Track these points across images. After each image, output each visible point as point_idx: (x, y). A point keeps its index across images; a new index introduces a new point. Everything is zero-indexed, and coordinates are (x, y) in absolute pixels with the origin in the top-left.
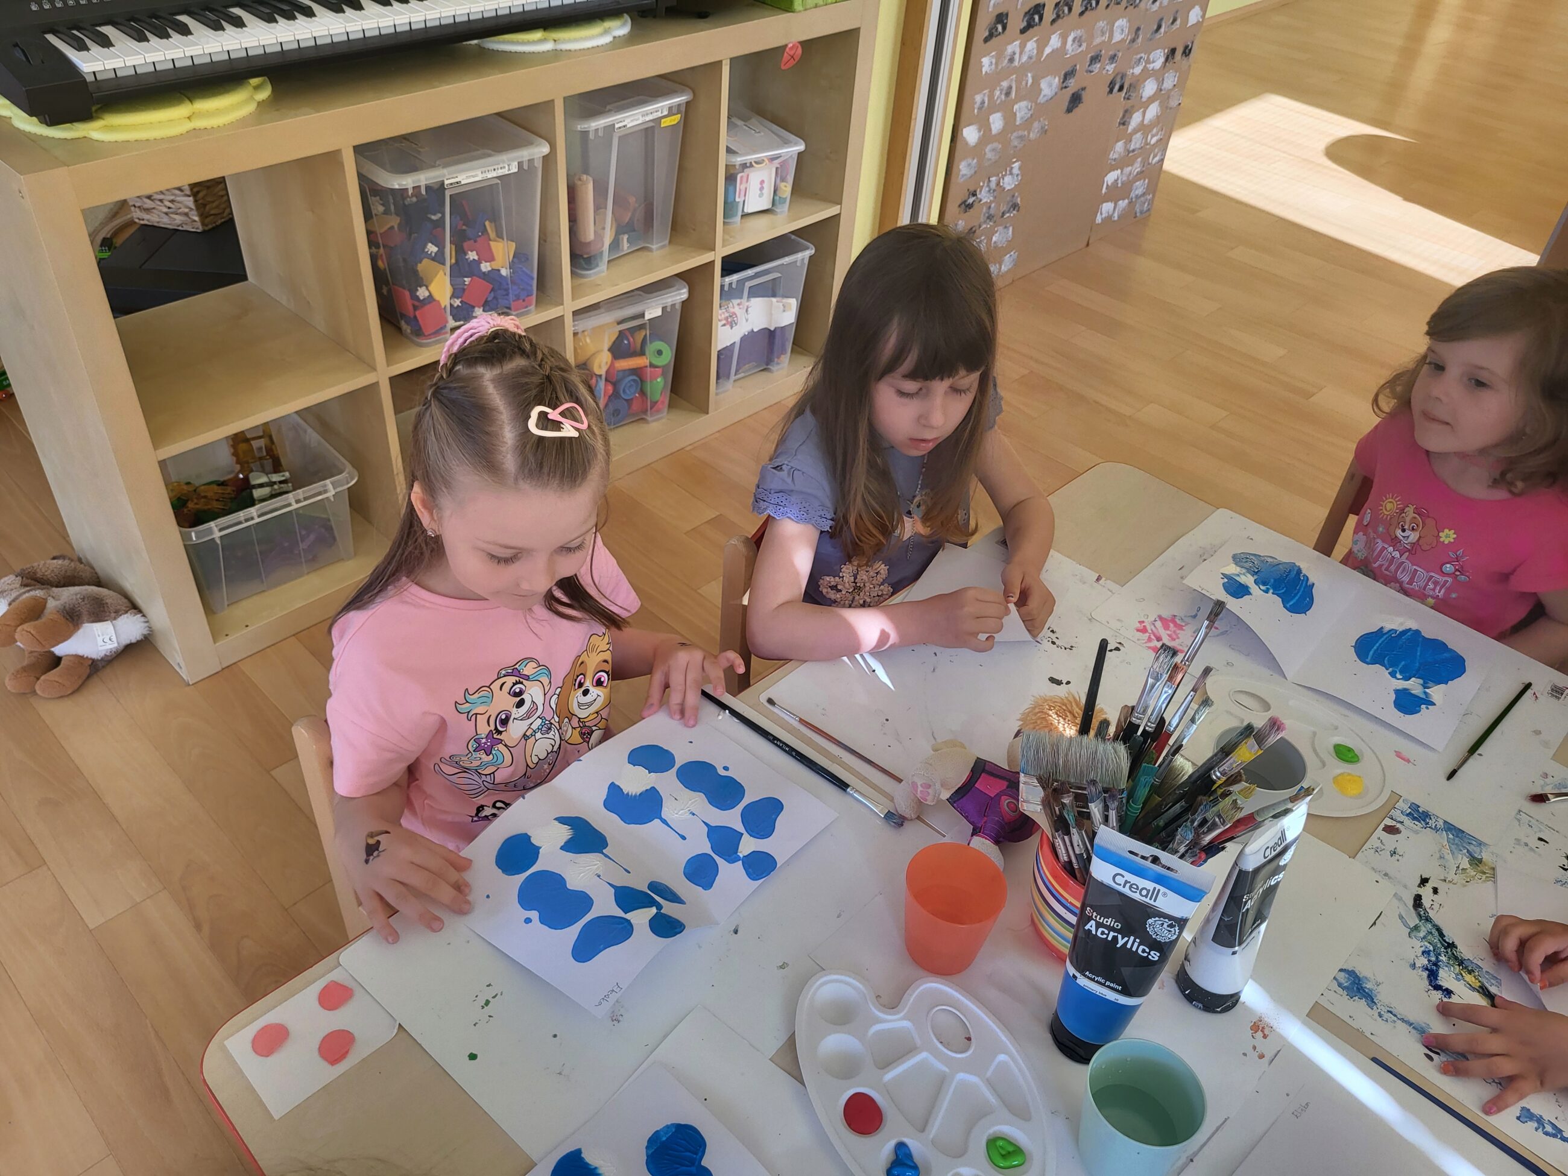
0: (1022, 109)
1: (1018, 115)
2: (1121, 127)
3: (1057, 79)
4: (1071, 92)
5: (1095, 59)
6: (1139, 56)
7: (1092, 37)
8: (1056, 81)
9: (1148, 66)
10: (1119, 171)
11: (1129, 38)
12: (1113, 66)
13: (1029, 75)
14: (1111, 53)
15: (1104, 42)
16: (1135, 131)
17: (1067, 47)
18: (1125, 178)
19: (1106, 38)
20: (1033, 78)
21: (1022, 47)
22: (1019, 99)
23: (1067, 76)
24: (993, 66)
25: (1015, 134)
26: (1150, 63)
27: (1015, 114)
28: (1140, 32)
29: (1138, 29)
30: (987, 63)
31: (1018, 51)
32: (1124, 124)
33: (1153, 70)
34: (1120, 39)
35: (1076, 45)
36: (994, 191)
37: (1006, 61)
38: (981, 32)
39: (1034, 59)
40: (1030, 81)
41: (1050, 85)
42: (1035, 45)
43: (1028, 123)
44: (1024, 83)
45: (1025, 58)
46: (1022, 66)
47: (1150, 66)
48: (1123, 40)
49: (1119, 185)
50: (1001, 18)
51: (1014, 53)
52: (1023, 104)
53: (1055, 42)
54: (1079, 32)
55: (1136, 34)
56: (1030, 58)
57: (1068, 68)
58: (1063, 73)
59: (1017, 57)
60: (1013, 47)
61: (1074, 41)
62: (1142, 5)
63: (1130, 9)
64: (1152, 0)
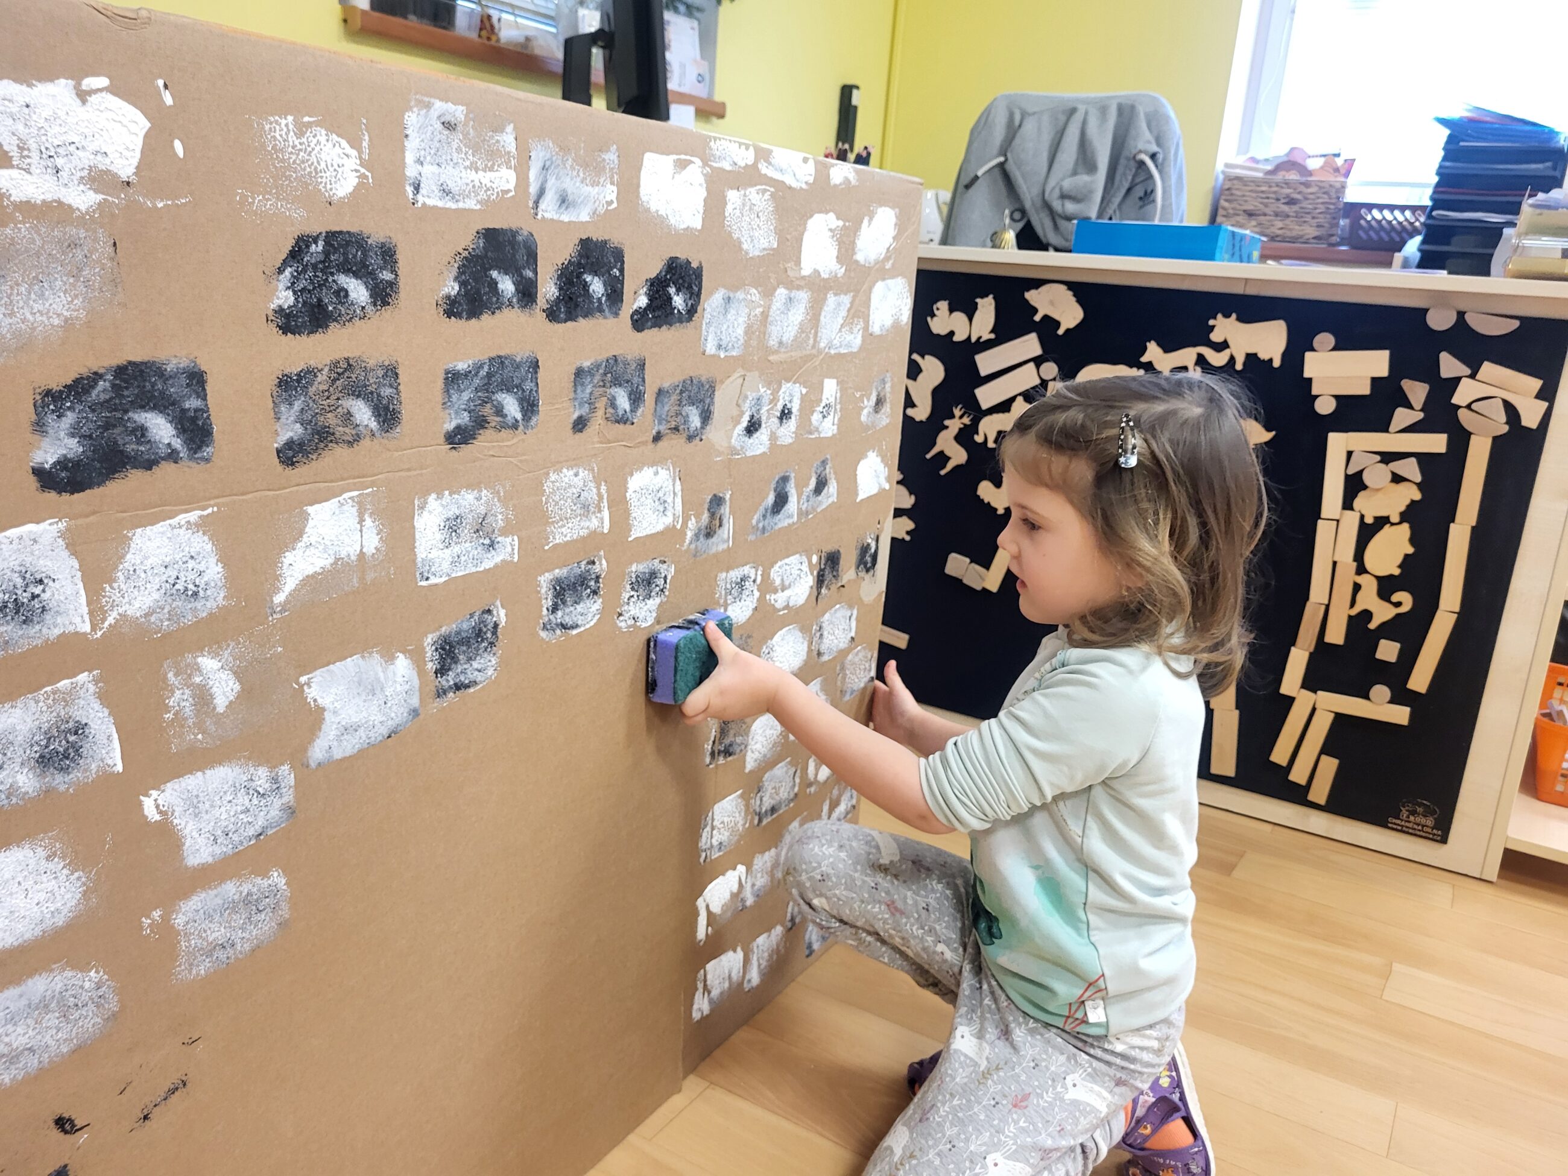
2: (721, 760)
5: (572, 587)
6: (735, 574)
8: (400, 672)
9: (771, 597)
10: (741, 869)
11: (692, 524)
12: (654, 603)
14: (638, 568)
15: (595, 535)
16: (767, 764)
17: (421, 552)
18: (761, 881)
19: (602, 521)
23: (455, 648)
26: (775, 591)
28: (725, 510)
29: (717, 501)
32: (727, 752)
33: (787, 607)
34: (660, 527)
35: (461, 544)
47: (779, 599)
48: (671, 534)
49: (750, 902)
54: (468, 501)
55: (712, 515)
57: (451, 622)
58: (429, 640)
61: (453, 526)
62: (714, 434)
63: (673, 444)
64: (744, 423)
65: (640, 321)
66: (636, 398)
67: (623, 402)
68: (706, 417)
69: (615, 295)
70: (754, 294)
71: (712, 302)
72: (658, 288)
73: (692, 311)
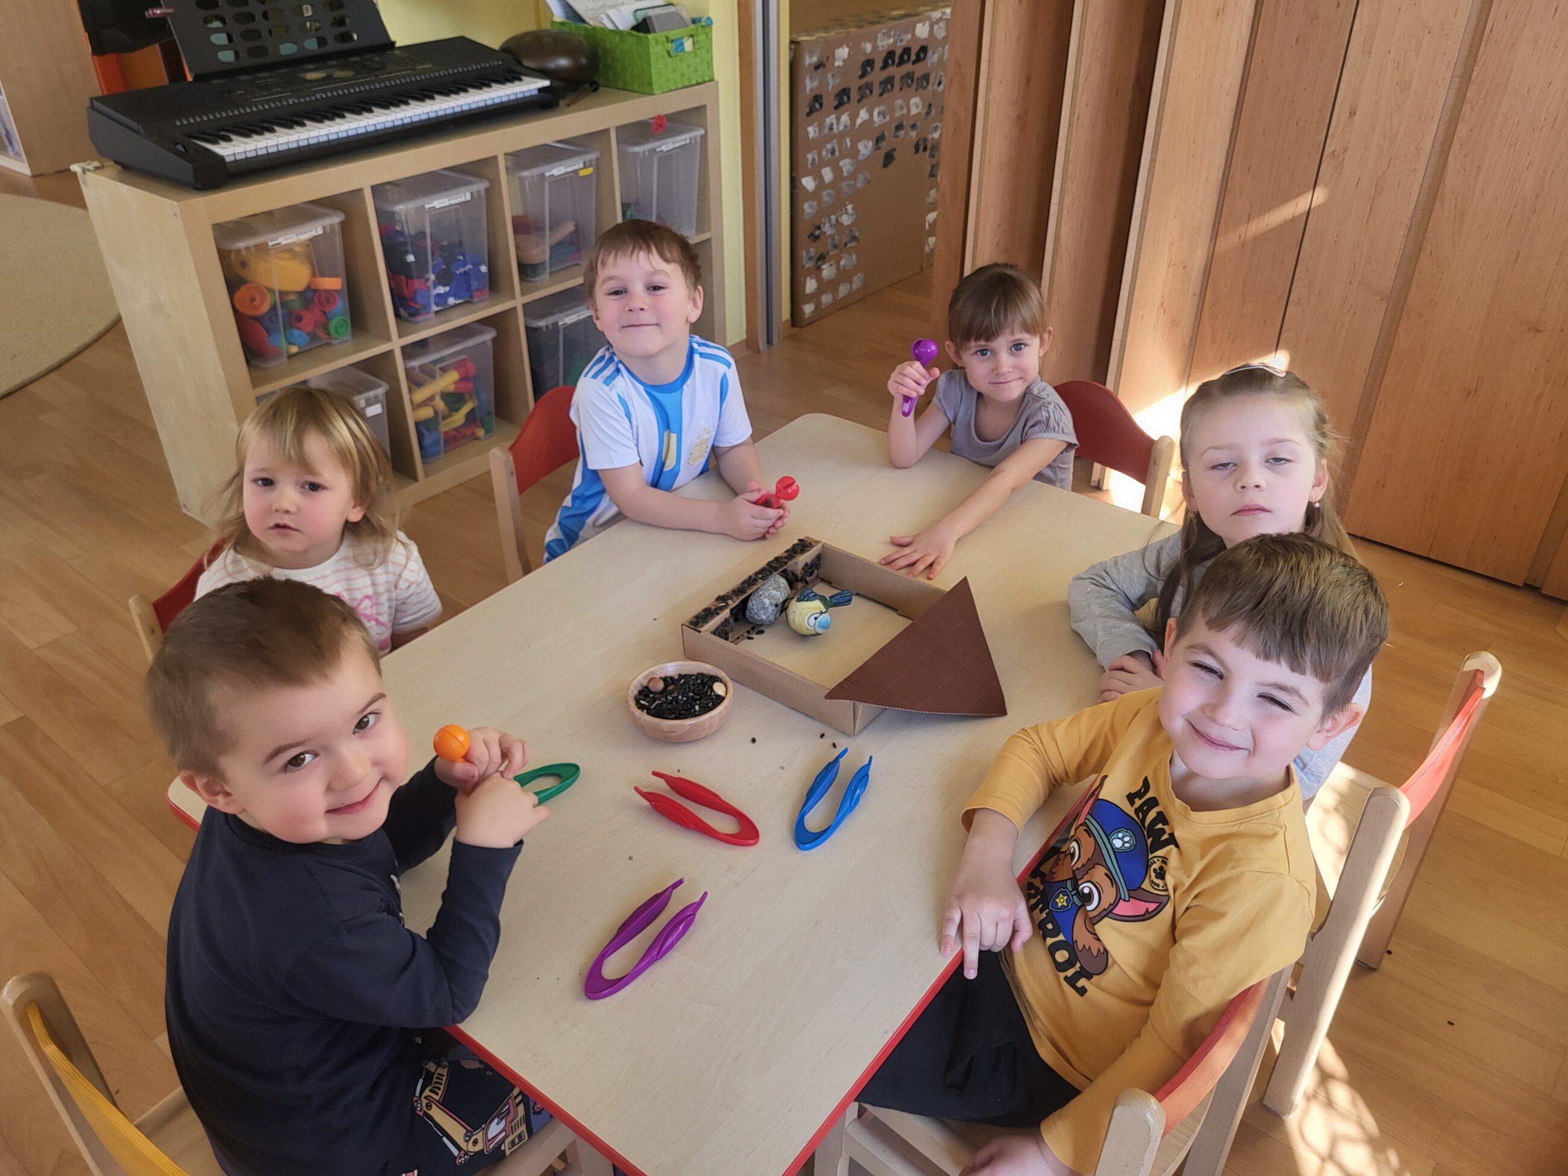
0: (846, 165)
1: (845, 170)
2: (932, 178)
3: (870, 143)
4: (884, 152)
5: (899, 127)
6: (935, 125)
7: (892, 111)
8: (870, 144)
11: (924, 111)
12: (915, 132)
13: (848, 140)
14: (912, 123)
15: (903, 115)
17: (874, 119)
19: (905, 111)
20: (851, 141)
21: (838, 119)
22: (842, 158)
23: (879, 139)
24: (817, 134)
25: (844, 184)
27: (841, 169)
28: (933, 108)
29: (930, 105)
30: (812, 131)
31: (835, 122)
32: (933, 176)
34: (916, 112)
35: (881, 117)
36: (835, 226)
37: (826, 130)
38: (803, 109)
39: (849, 128)
40: (849, 144)
41: (866, 147)
42: (848, 118)
43: (853, 176)
44: (844, 146)
45: (841, 127)
46: (840, 132)
48: (919, 114)
50: (817, 99)
51: (832, 124)
52: (847, 161)
53: (863, 115)
54: (882, 108)
55: (929, 109)
56: (845, 127)
57: (878, 134)
58: (874, 139)
59: (835, 126)
60: (831, 119)
61: (879, 113)
62: (930, 87)
63: (921, 90)
64: (937, 83)
65: (914, 63)
66: (912, 81)
67: (909, 82)
68: (928, 83)
69: (909, 58)
70: (940, 49)
71: (930, 53)
72: (918, 54)
73: (925, 57)
